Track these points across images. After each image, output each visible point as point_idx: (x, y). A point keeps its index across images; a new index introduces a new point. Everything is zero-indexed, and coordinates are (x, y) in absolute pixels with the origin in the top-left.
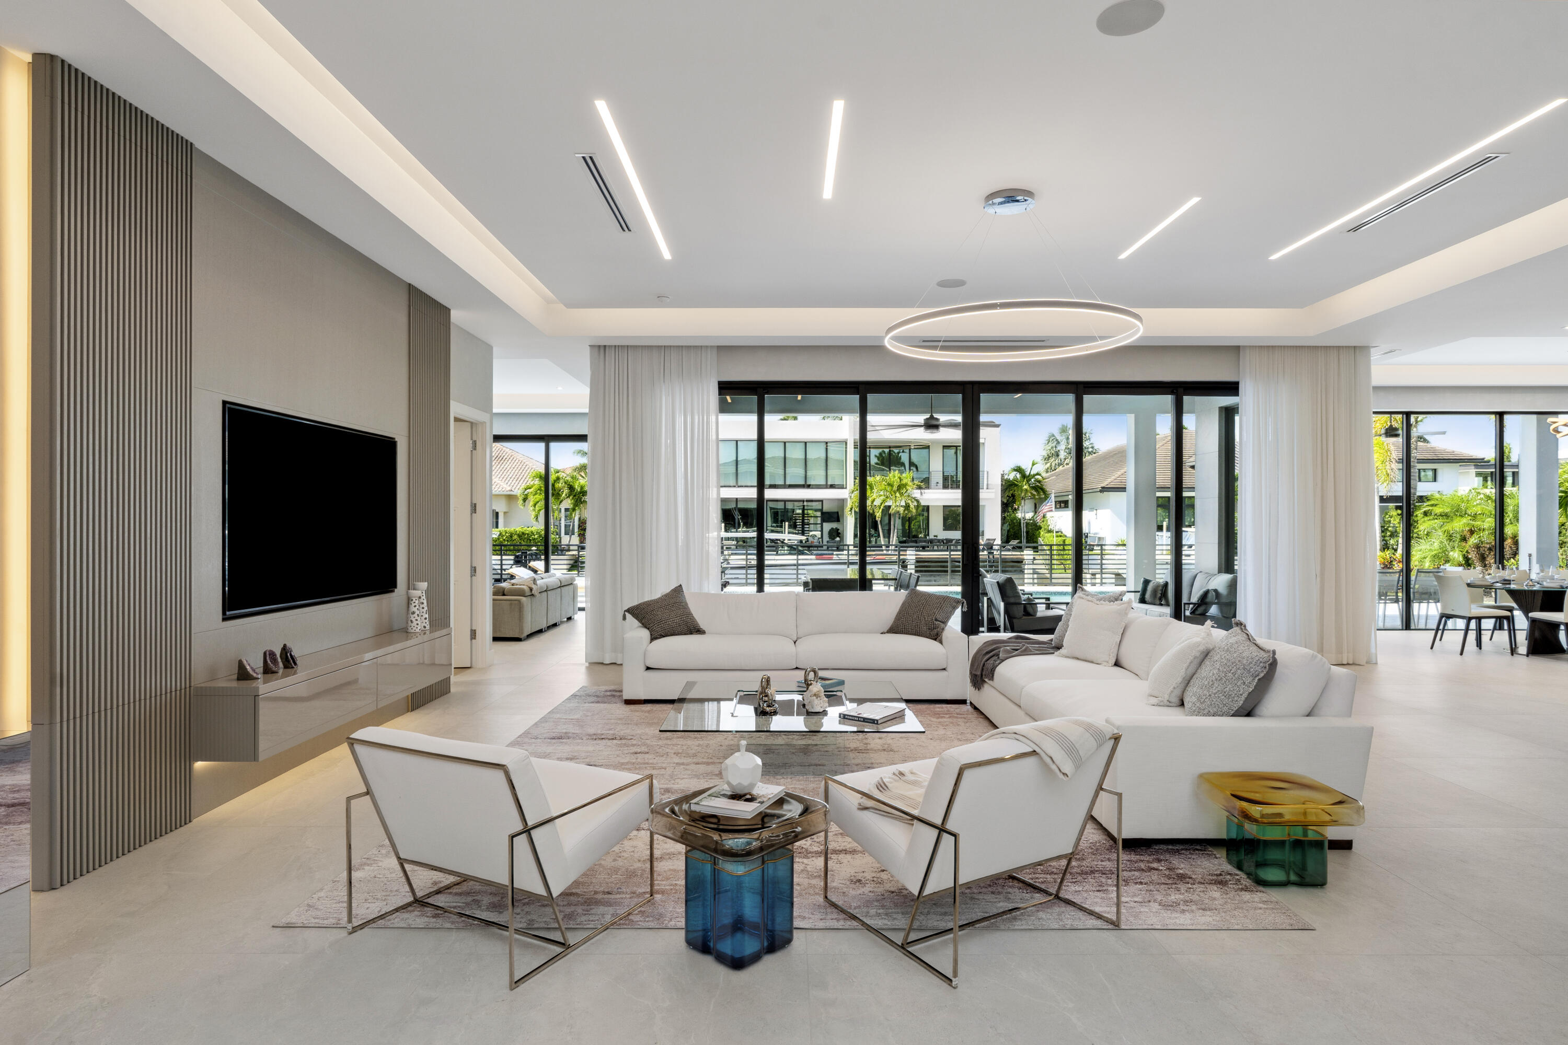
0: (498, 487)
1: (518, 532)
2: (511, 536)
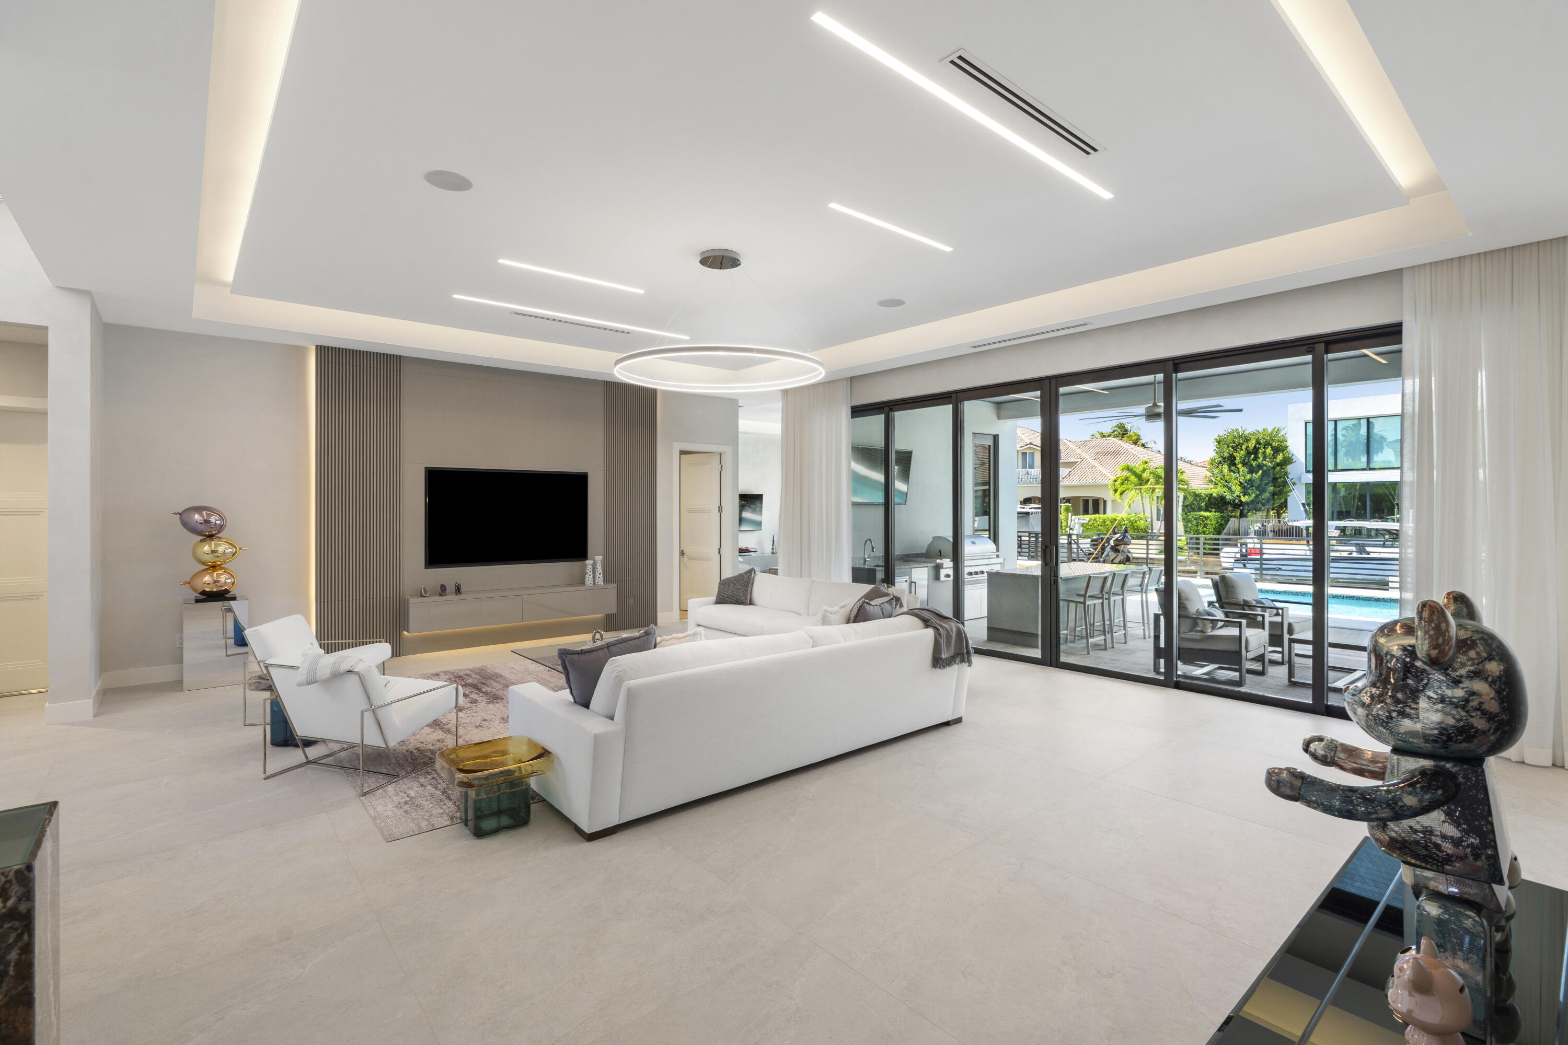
0: (1106, 478)
1: (1110, 519)
2: (1104, 522)
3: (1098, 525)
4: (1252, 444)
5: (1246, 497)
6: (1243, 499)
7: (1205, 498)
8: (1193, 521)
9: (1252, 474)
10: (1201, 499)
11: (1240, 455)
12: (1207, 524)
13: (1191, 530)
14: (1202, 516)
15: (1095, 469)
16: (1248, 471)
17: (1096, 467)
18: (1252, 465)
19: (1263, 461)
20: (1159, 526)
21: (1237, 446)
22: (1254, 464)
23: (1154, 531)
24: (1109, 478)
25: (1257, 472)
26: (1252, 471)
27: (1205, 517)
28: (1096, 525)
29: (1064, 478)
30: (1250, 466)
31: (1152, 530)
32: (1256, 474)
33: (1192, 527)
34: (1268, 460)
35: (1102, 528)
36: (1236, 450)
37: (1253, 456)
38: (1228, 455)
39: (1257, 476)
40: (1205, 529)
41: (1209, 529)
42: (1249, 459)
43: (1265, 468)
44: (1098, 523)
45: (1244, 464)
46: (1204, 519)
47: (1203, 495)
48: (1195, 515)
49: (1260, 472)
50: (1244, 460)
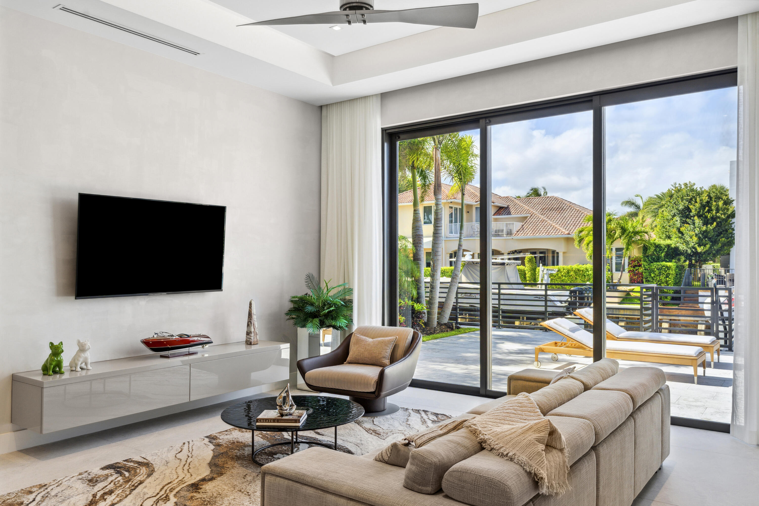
0: (558, 231)
1: (575, 269)
3: (562, 276)
4: (705, 198)
5: (702, 247)
6: (699, 250)
7: (664, 249)
8: (655, 271)
9: (707, 225)
10: (660, 250)
11: (694, 208)
12: (669, 274)
13: (653, 279)
14: (664, 266)
15: (546, 223)
16: (702, 223)
17: (546, 221)
18: (706, 217)
19: (716, 213)
20: (620, 276)
21: (691, 199)
22: (709, 216)
23: (614, 281)
24: (561, 231)
25: (712, 224)
26: (706, 223)
27: (667, 267)
28: (560, 275)
29: (518, 232)
30: (704, 217)
31: (612, 280)
32: (711, 226)
33: (655, 277)
34: (721, 212)
35: (566, 279)
36: (691, 203)
37: (707, 208)
38: (683, 207)
39: (711, 228)
40: (667, 279)
41: (671, 278)
42: (703, 211)
43: (718, 220)
44: (562, 274)
45: (699, 216)
46: (666, 269)
47: (663, 246)
48: (657, 265)
49: (715, 223)
50: (699, 212)
